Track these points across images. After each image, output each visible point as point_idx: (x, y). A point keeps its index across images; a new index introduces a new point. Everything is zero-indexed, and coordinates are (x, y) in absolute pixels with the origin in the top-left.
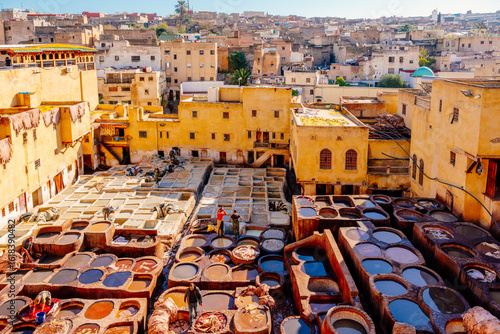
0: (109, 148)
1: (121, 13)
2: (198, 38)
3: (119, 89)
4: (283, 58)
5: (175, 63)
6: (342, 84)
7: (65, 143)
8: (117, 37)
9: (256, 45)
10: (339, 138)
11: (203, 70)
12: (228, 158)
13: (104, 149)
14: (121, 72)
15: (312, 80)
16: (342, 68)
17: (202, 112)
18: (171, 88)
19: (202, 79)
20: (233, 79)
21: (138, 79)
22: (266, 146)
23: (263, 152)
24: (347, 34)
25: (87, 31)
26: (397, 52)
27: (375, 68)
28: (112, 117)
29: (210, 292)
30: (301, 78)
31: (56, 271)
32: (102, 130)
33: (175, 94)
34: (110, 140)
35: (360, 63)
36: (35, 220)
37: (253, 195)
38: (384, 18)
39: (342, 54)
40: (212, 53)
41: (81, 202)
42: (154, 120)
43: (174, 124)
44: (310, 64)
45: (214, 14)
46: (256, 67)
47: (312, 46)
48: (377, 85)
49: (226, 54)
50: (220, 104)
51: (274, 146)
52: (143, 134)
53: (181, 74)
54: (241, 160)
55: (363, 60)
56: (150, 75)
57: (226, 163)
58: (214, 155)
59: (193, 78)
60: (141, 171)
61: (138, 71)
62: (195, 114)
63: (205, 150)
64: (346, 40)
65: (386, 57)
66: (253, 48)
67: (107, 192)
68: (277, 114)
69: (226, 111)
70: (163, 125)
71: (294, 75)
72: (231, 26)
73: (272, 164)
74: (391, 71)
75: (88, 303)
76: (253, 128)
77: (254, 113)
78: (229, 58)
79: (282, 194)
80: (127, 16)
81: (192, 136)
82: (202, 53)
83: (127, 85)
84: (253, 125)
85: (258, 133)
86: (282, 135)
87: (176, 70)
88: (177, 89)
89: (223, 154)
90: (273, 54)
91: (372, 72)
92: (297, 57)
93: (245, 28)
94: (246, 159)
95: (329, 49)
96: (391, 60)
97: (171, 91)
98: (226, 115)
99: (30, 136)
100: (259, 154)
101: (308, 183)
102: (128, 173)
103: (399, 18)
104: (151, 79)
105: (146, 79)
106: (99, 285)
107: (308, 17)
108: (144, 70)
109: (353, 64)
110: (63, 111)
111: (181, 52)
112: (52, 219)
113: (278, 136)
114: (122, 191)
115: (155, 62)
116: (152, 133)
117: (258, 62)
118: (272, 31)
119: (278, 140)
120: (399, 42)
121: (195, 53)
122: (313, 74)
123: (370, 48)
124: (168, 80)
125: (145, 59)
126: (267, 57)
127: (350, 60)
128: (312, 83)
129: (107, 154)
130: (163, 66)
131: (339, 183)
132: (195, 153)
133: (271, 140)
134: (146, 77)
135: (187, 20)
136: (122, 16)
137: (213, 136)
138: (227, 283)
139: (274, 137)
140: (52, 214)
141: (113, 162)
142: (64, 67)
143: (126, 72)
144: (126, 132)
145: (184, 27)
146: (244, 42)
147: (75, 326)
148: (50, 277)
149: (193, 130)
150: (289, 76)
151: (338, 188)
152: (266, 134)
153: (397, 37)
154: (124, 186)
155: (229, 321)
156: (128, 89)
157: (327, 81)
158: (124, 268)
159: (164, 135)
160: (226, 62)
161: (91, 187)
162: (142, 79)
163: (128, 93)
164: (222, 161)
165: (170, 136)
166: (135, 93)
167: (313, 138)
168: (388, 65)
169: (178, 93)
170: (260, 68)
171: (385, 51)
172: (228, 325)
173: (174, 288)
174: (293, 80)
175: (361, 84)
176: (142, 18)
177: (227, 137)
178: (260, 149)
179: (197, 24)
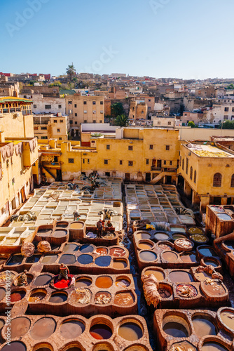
0: (48, 170)
1: (25, 73)
2: (87, 92)
3: (39, 128)
4: (149, 108)
5: (75, 110)
6: (193, 126)
7: (25, 167)
8: (33, 92)
9: (130, 98)
10: (228, 166)
11: (95, 115)
12: (131, 177)
13: (44, 171)
14: (41, 116)
15: (172, 123)
16: (191, 115)
17: (114, 146)
18: (73, 128)
19: (94, 122)
20: (116, 122)
21: (52, 122)
22: (160, 170)
23: (158, 174)
24: (193, 91)
25: (12, 87)
26: (231, 104)
27: (214, 115)
28: (47, 149)
29: (173, 270)
30: (164, 122)
31: (60, 255)
32: (43, 157)
33: (75, 132)
34: (49, 164)
35: (204, 112)
36: (21, 220)
37: (161, 204)
38: (210, 79)
39: (190, 105)
40: (101, 103)
41: (47, 207)
42: (77, 151)
43: (94, 154)
44: (168, 111)
45: (91, 75)
46: (132, 113)
47: (167, 99)
48: (216, 127)
49: (109, 104)
50: (126, 140)
51: (166, 169)
52: (71, 161)
53: (80, 118)
54: (140, 179)
55: (206, 110)
56: (61, 119)
57: (129, 181)
58: (121, 175)
59: (88, 121)
60: (77, 187)
61: (52, 116)
62: (108, 147)
63: (114, 172)
64: (193, 95)
65: (223, 107)
66: (128, 100)
67: (62, 200)
68: (168, 148)
69: (131, 145)
70: (85, 154)
71: (160, 119)
72: (106, 83)
73: (164, 182)
74: (226, 117)
75: (94, 277)
76: (150, 157)
77: (151, 147)
78: (111, 107)
79: (180, 203)
80: (30, 75)
81: (106, 162)
82: (94, 103)
83: (44, 125)
84: (150, 155)
85: (154, 161)
86: (171, 162)
87: (76, 115)
88: (77, 128)
89: (127, 175)
90: (143, 104)
91: (213, 118)
92: (159, 107)
93: (116, 85)
94: (145, 178)
95: (179, 101)
96: (226, 109)
97: (73, 130)
98: (131, 148)
99: (9, 163)
100: (155, 175)
101: (204, 196)
102: (69, 187)
103: (221, 80)
104: (62, 121)
105: (58, 121)
106: (93, 265)
107: (157, 78)
108: (57, 115)
109: (199, 112)
110: (24, 144)
111: (80, 102)
112: (32, 219)
113: (168, 163)
114: (72, 200)
115: (61, 109)
116: (78, 160)
117: (133, 110)
118: (137, 88)
119: (168, 165)
120: (229, 97)
121: (90, 103)
122: (173, 119)
123: (211, 101)
124: (71, 122)
125: (55, 107)
126: (139, 106)
127: (197, 109)
128: (172, 125)
129: (47, 174)
130: (67, 113)
131: (225, 196)
132: (107, 174)
133: (163, 165)
134: (58, 119)
135: (74, 79)
136: (26, 75)
137: (121, 162)
138: (181, 264)
139: (165, 163)
140: (31, 216)
141: (52, 180)
142: (15, 113)
143: (44, 116)
144: (59, 159)
145: (73, 84)
146: (120, 95)
147: (94, 293)
148: (58, 259)
149: (107, 158)
150: (155, 120)
151: (224, 200)
152: (160, 161)
153: (227, 93)
154: (72, 197)
155: (198, 290)
156: (45, 128)
157: (181, 124)
158: (103, 254)
159: (86, 161)
160: (109, 110)
161: (48, 198)
162: (55, 121)
163: (45, 131)
164: (127, 179)
165: (91, 162)
166: (50, 131)
167: (210, 165)
168: (224, 113)
169: (77, 131)
170: (134, 114)
171: (222, 104)
172: (199, 293)
173: (148, 268)
174: (159, 123)
175: (206, 127)
176: (41, 77)
177: (131, 163)
178: (155, 172)
179: (81, 82)
